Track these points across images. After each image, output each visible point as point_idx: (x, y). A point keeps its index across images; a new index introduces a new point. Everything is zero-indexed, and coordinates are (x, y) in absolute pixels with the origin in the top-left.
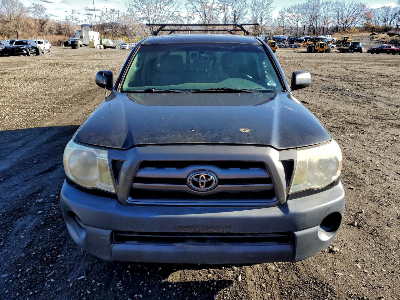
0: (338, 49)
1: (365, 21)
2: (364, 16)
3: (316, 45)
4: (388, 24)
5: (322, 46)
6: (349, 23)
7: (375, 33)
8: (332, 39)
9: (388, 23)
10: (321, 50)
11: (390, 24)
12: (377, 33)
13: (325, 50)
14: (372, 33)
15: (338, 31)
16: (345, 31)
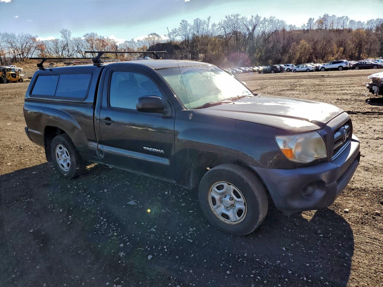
0: (29, 79)
1: (40, 52)
2: (37, 48)
3: (6, 75)
4: (60, 56)
5: (14, 76)
6: (25, 55)
7: (53, 63)
8: (18, 69)
9: (61, 54)
10: (13, 79)
11: (62, 55)
12: (55, 63)
13: (18, 80)
14: (50, 63)
15: (17, 61)
16: (24, 61)
